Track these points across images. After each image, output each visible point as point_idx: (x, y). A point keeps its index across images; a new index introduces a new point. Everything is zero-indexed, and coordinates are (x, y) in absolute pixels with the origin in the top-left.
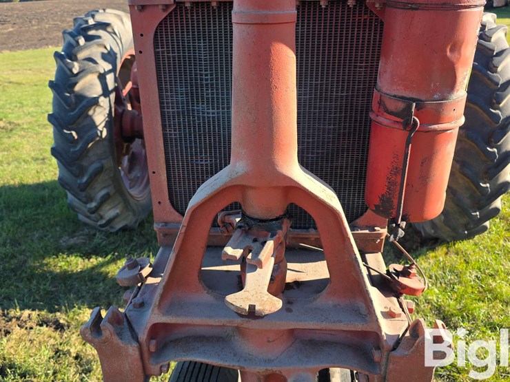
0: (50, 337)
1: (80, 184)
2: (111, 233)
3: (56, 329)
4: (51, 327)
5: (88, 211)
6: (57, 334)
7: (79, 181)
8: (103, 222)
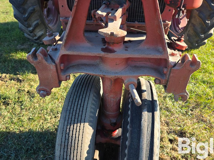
0: (15, 84)
1: (24, 18)
2: (40, 44)
3: (18, 82)
4: (15, 81)
5: (29, 32)
6: (19, 84)
7: (23, 16)
8: (36, 38)
